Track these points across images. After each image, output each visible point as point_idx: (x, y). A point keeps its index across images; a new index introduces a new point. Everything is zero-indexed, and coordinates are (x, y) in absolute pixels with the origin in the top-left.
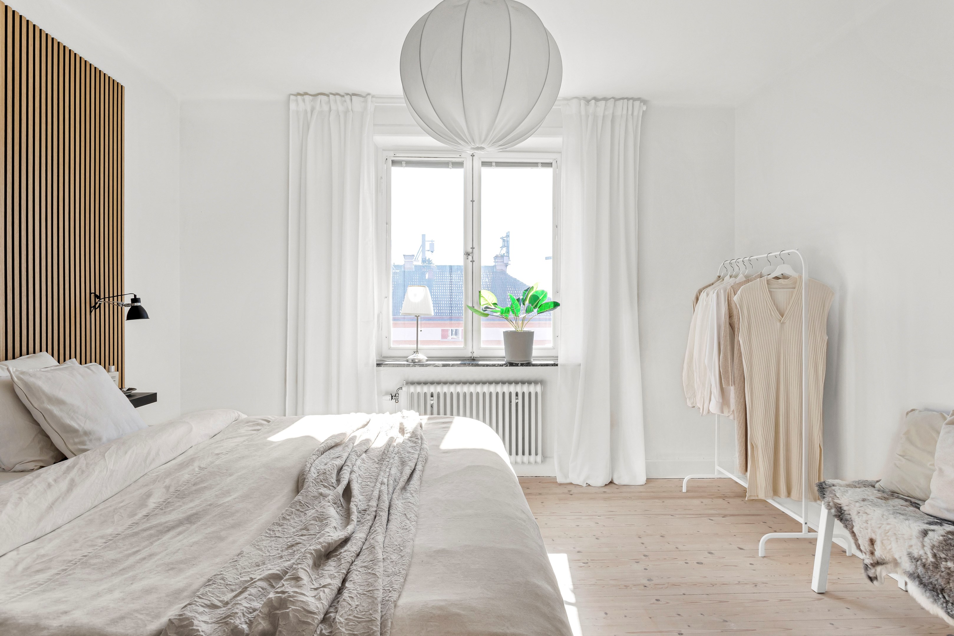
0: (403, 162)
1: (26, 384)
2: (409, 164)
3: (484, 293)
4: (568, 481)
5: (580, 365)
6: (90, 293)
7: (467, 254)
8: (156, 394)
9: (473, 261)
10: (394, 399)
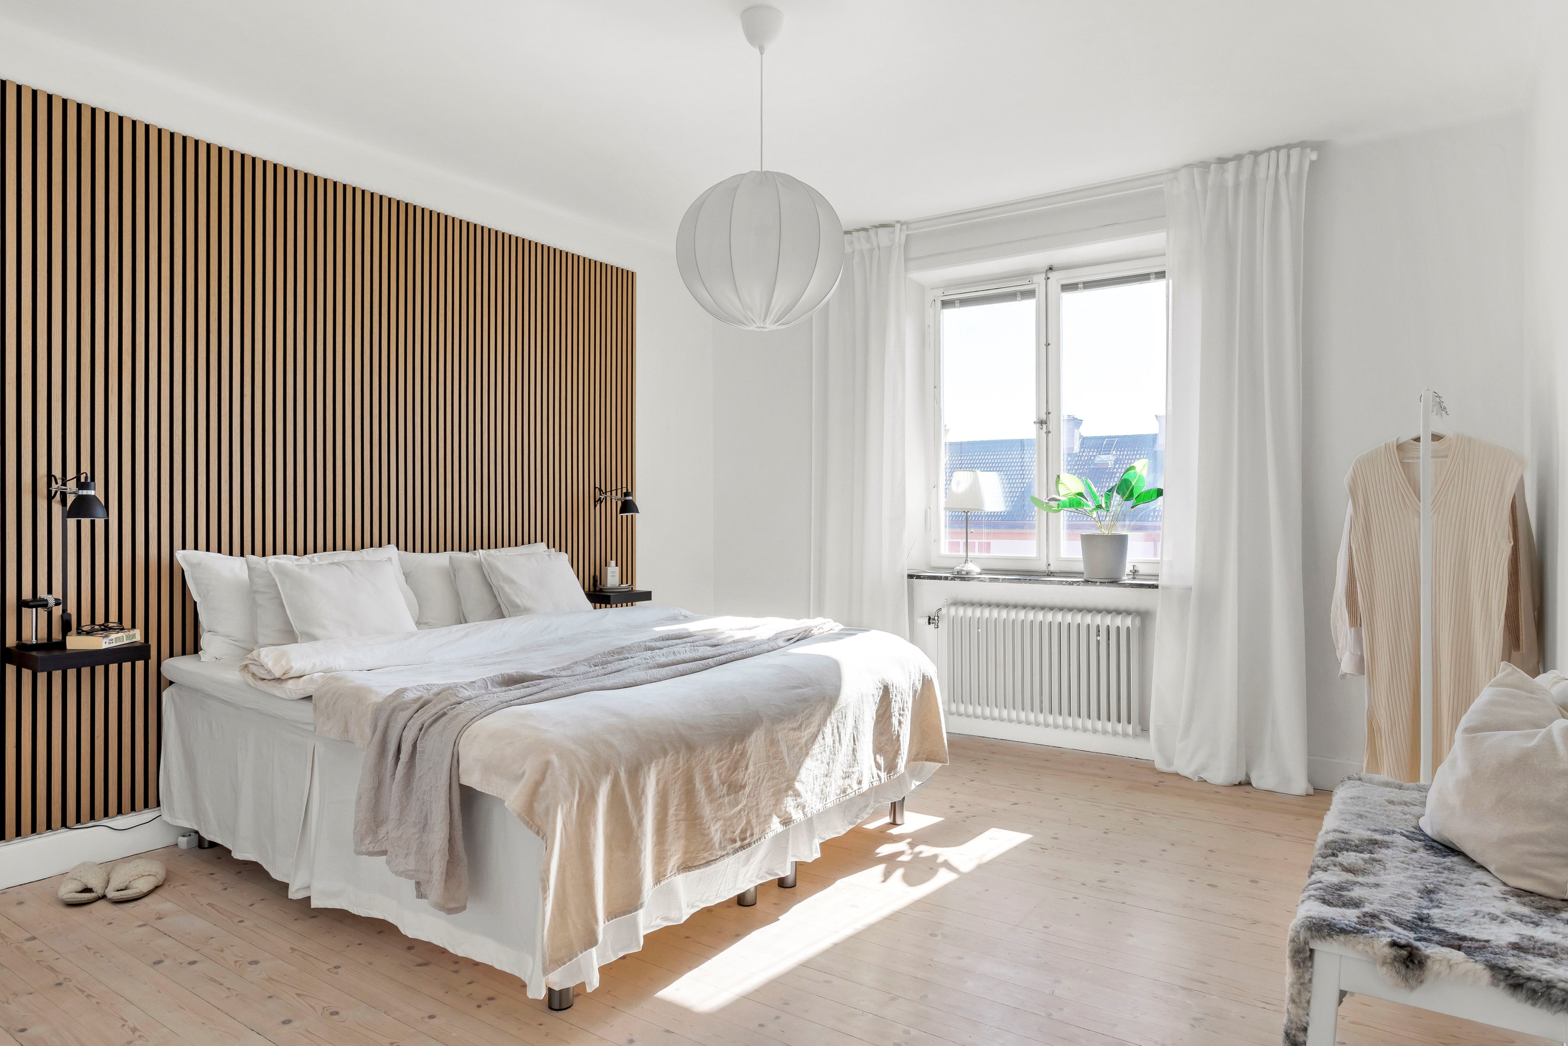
0: (956, 301)
1: (489, 564)
2: (964, 302)
3: (1065, 477)
4: (1171, 769)
5: (1191, 589)
6: (595, 488)
7: (1041, 423)
8: (651, 592)
9: (1048, 432)
10: (933, 623)
